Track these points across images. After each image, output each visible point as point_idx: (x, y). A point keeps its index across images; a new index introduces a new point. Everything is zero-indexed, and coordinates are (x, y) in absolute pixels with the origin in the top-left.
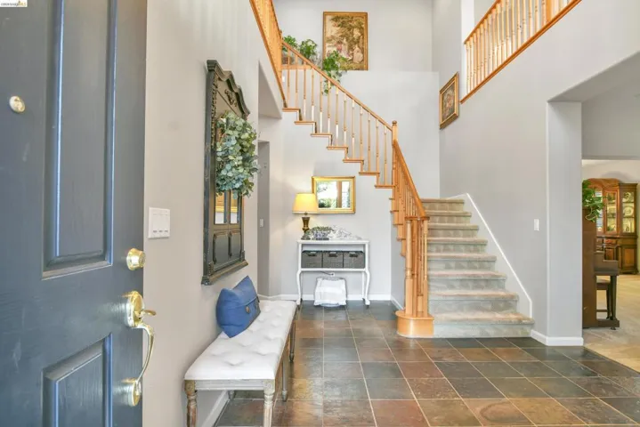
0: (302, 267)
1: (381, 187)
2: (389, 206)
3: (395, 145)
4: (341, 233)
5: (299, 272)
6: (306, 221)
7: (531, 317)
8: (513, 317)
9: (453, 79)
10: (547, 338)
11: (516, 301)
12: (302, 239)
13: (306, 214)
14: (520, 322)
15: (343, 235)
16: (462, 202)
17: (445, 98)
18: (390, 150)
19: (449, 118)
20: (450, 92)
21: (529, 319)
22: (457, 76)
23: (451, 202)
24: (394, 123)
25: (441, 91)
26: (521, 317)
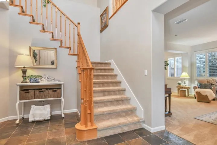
0: (20, 100)
1: (71, 55)
2: (76, 64)
3: (79, 35)
4: (48, 78)
5: (18, 103)
6: (24, 72)
7: (143, 118)
8: (136, 119)
9: (106, 9)
10: (152, 129)
11: (136, 110)
12: (22, 82)
13: (24, 68)
14: (139, 122)
15: (50, 80)
16: (110, 64)
17: (102, 18)
18: (76, 37)
19: (104, 27)
20: (104, 16)
21: (142, 119)
22: (107, 7)
23: (105, 64)
24: (79, 24)
25: (101, 16)
26: (139, 119)
